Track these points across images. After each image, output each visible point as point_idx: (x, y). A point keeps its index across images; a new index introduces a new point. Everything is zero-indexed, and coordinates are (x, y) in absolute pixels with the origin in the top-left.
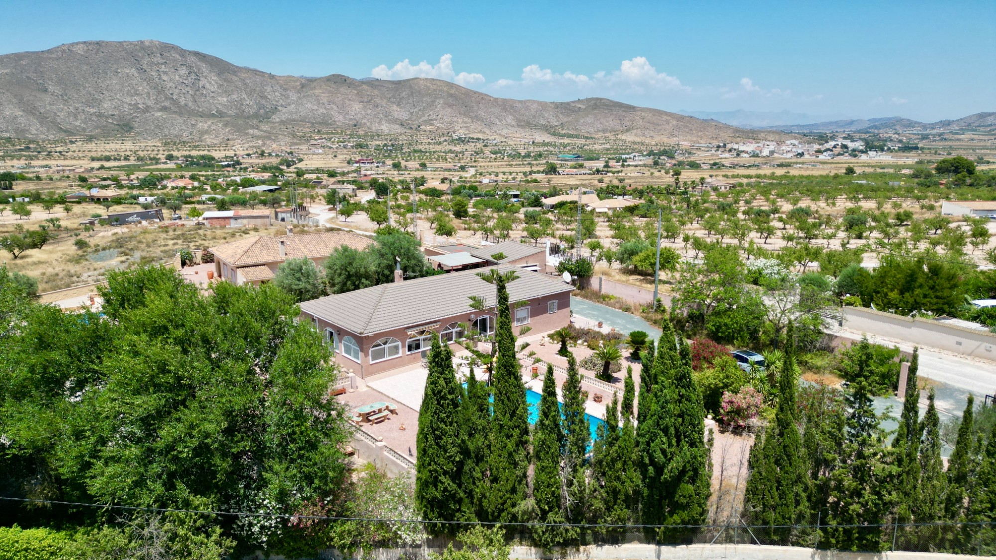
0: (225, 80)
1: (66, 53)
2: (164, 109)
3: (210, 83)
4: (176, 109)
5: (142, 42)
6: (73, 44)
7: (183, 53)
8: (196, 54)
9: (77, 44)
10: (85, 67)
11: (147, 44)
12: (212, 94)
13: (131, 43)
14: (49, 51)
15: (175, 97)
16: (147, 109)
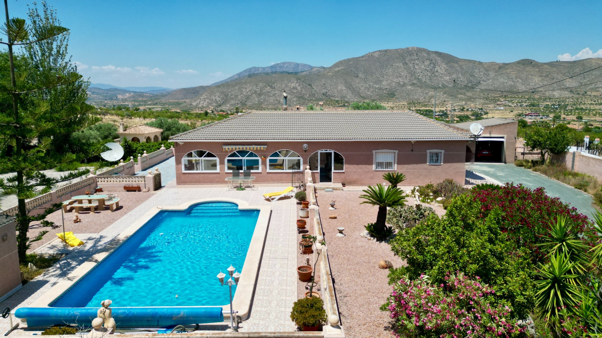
0: (450, 67)
1: (370, 57)
2: (413, 84)
3: (441, 69)
4: (419, 85)
5: (408, 48)
6: (374, 52)
7: (429, 52)
8: (436, 53)
9: (376, 52)
10: (377, 64)
11: (410, 49)
12: (441, 75)
13: (402, 49)
14: (363, 57)
15: (420, 78)
16: (404, 85)
